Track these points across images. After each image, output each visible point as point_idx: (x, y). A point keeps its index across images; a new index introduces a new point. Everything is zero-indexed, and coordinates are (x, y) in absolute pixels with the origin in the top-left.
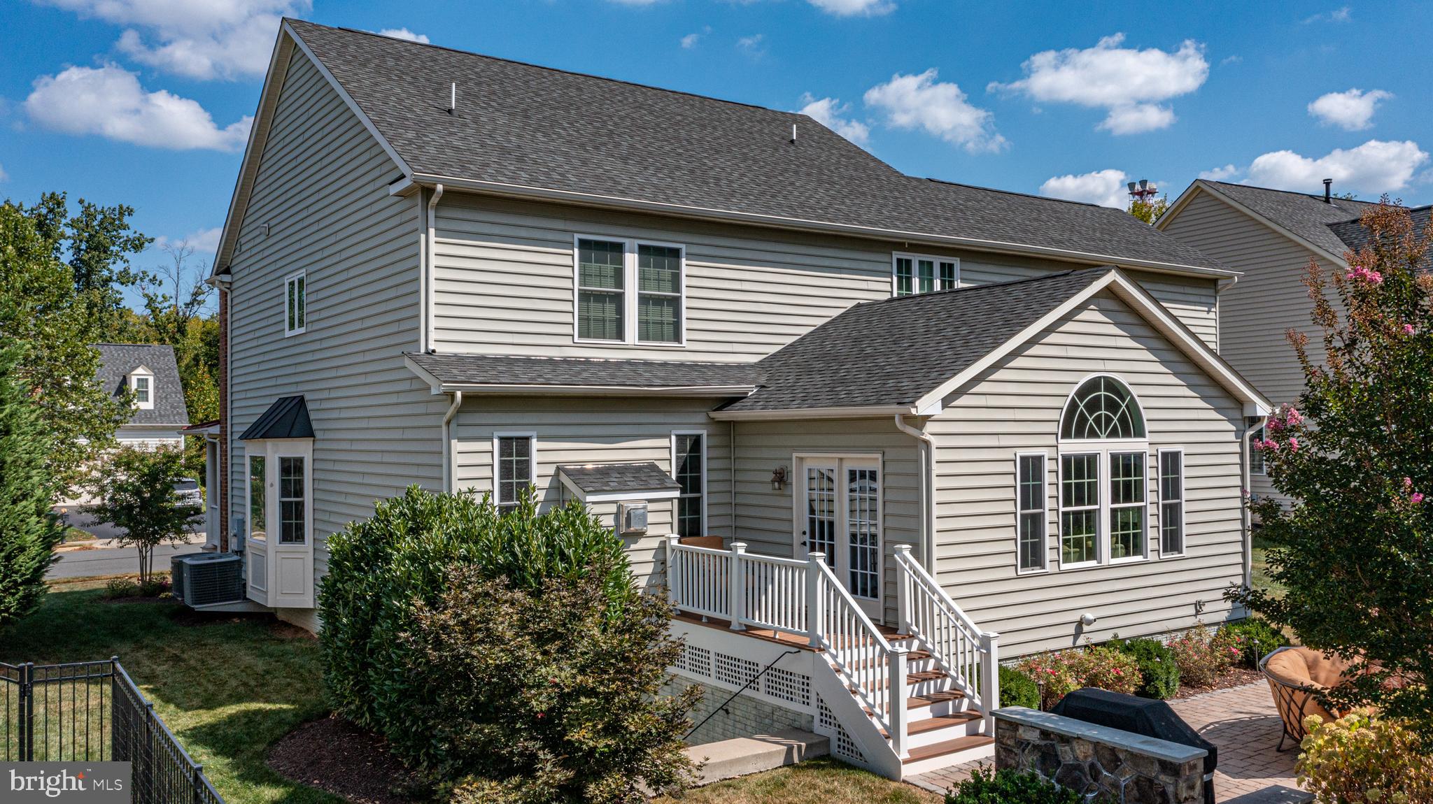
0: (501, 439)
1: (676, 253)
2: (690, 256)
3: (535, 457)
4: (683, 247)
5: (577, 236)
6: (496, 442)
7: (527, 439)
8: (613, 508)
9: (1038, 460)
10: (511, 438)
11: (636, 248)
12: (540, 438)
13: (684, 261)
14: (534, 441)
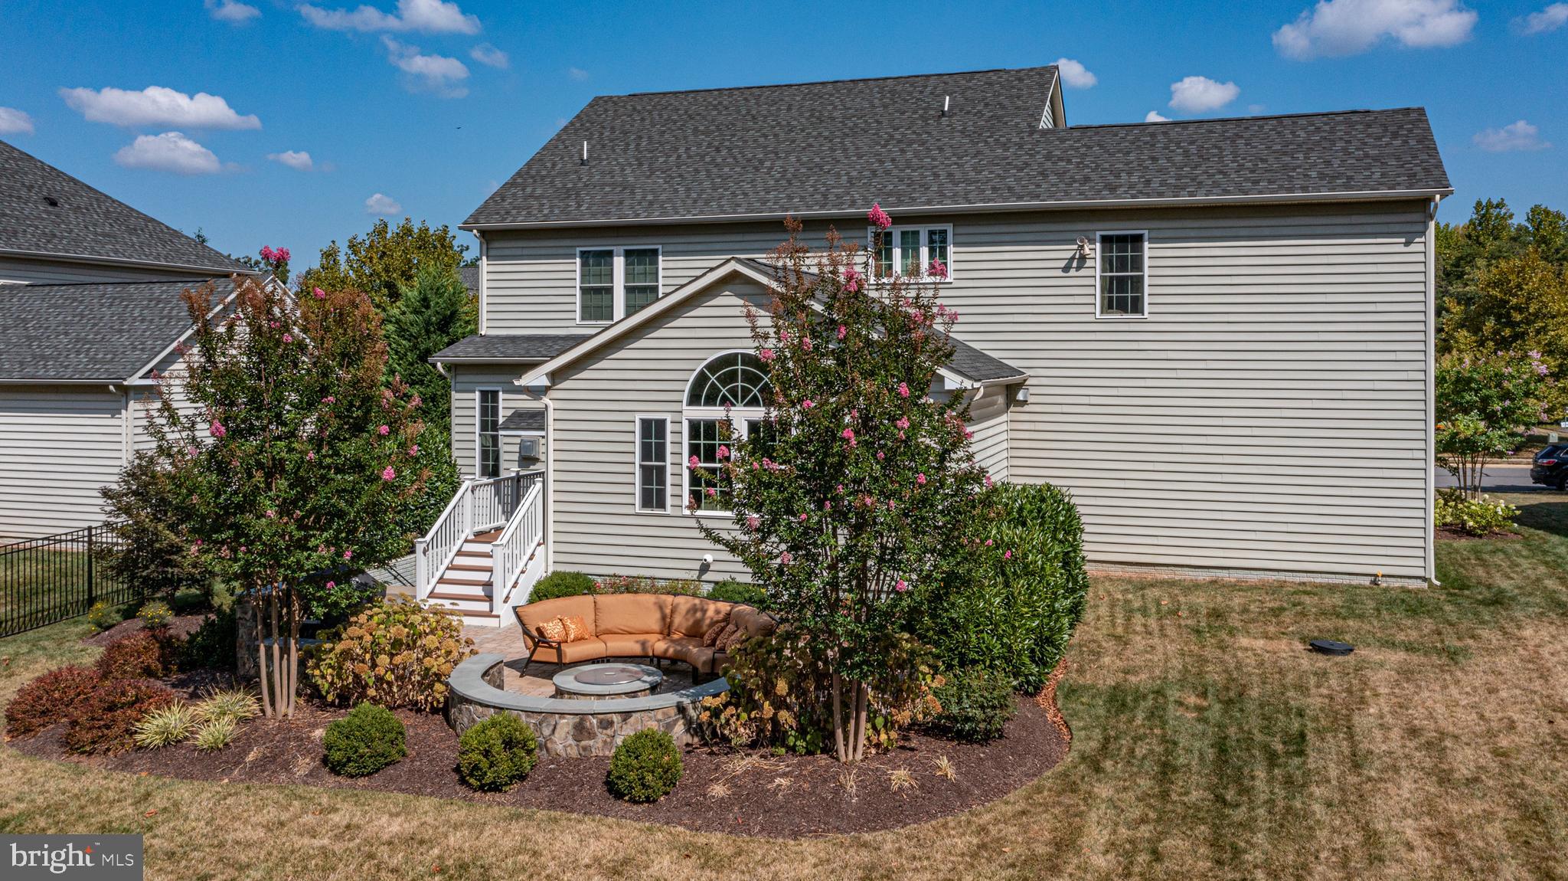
0: (482, 392)
1: (655, 252)
2: (665, 254)
3: (501, 404)
4: (660, 247)
5: (578, 250)
6: (477, 393)
7: (497, 392)
8: (518, 440)
9: (661, 424)
10: (487, 392)
11: (622, 252)
12: (504, 392)
13: (660, 258)
14: (501, 393)
